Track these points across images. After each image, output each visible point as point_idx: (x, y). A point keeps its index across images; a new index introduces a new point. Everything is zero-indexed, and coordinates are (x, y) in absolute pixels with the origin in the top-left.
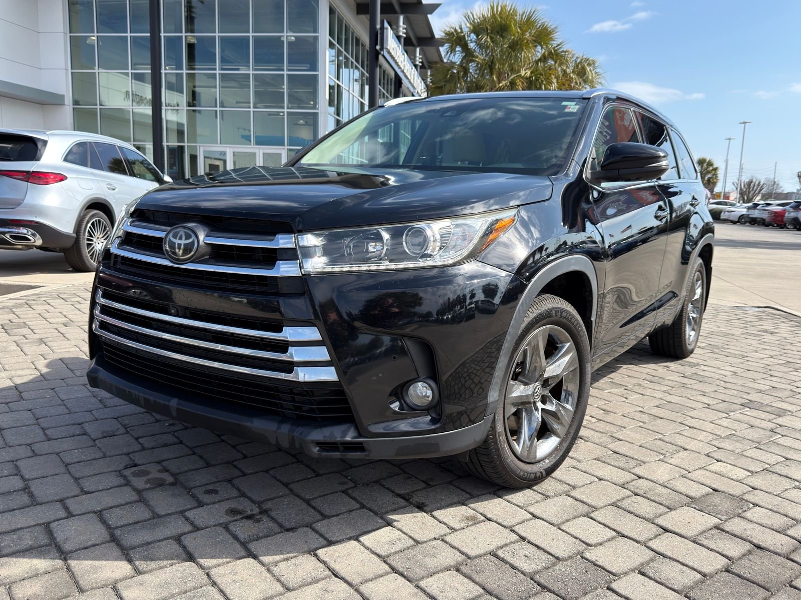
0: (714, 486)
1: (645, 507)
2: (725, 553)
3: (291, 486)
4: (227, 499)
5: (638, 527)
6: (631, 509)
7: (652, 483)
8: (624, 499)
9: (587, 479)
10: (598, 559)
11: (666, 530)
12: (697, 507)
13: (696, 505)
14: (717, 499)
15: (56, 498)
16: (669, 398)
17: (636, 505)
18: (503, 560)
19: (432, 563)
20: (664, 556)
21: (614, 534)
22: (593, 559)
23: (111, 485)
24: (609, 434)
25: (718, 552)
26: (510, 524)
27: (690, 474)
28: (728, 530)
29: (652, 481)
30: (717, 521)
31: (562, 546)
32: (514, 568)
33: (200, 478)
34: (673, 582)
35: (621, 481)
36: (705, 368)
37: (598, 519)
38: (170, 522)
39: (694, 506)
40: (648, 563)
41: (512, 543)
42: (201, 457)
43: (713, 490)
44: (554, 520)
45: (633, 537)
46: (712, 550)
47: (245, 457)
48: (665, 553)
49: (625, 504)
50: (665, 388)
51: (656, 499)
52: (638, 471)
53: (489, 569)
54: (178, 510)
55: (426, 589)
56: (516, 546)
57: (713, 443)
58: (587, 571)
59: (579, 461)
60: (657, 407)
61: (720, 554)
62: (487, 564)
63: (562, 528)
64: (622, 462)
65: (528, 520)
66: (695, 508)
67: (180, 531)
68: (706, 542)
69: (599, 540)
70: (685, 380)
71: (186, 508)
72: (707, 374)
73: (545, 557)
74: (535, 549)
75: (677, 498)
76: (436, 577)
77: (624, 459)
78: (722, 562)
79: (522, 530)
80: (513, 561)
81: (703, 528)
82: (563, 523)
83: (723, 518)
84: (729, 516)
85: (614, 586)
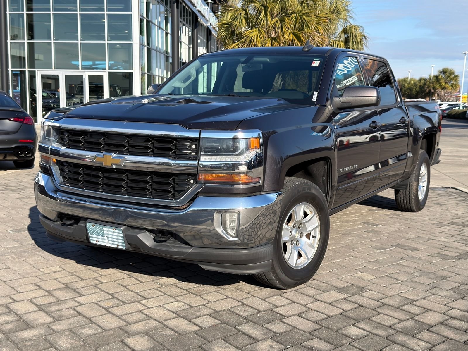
1: (311, 292)
2: (343, 308)
5: (304, 299)
6: (304, 293)
7: (320, 282)
8: (301, 288)
10: (279, 311)
11: (318, 300)
14: (351, 288)
17: (307, 291)
18: (233, 312)
19: (198, 314)
20: (312, 310)
21: (291, 302)
22: (277, 311)
25: (339, 308)
26: (239, 299)
28: (349, 300)
30: (346, 296)
31: (263, 307)
32: (237, 314)
34: (313, 318)
40: (303, 312)
41: (239, 306)
43: (351, 284)
44: (262, 297)
45: (300, 303)
46: (337, 307)
48: (314, 309)
51: (318, 288)
53: (225, 315)
55: (195, 322)
58: (272, 316)
62: (225, 313)
63: (265, 300)
65: (249, 297)
67: (73, 306)
68: (335, 305)
69: (283, 304)
73: (254, 310)
74: (250, 308)
75: (330, 288)
76: (199, 318)
78: (340, 311)
79: (244, 301)
80: (237, 312)
81: (337, 299)
82: (267, 298)
83: (350, 295)
84: (353, 294)
85: (284, 320)
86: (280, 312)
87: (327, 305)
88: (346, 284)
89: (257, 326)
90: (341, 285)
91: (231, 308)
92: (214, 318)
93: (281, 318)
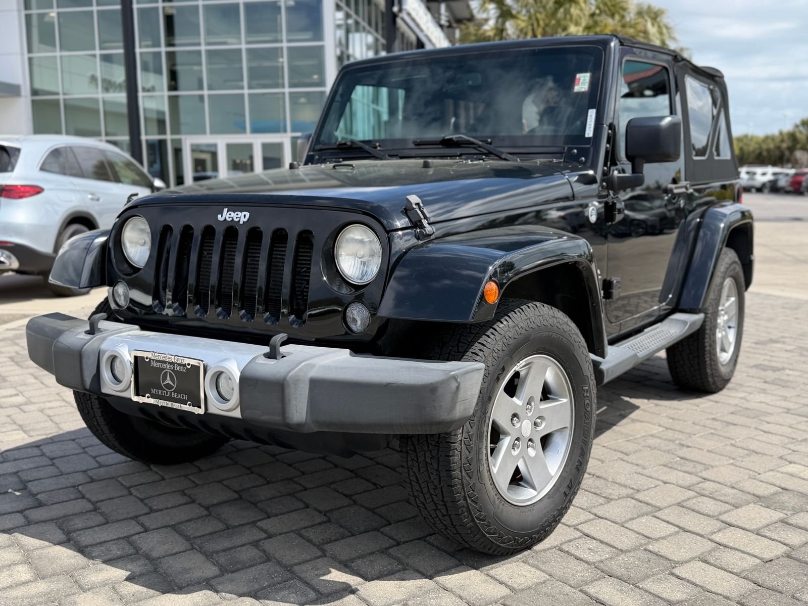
0: (783, 486)
1: (709, 506)
2: (786, 542)
3: (353, 498)
4: (294, 511)
5: (702, 523)
6: (697, 508)
7: (719, 485)
8: (688, 499)
9: (651, 483)
10: (660, 550)
11: (730, 525)
12: (763, 505)
13: (763, 502)
14: (785, 497)
15: (129, 516)
16: (746, 405)
17: (701, 504)
18: (568, 552)
20: (725, 546)
21: (677, 529)
22: (656, 550)
23: (178, 503)
24: (677, 442)
25: (780, 542)
26: (574, 523)
27: (760, 476)
28: (792, 523)
29: (719, 483)
30: (782, 515)
31: (625, 540)
32: (577, 558)
33: (264, 493)
34: (733, 566)
35: (686, 484)
36: (791, 372)
37: (662, 517)
38: (245, 531)
39: (760, 504)
40: (710, 552)
41: (576, 539)
42: (260, 476)
43: (783, 489)
44: (618, 520)
45: (696, 531)
46: (774, 540)
47: (303, 473)
48: (728, 544)
49: (690, 504)
50: (743, 395)
51: (722, 498)
52: (705, 474)
53: (555, 560)
54: (250, 521)
55: (496, 576)
56: (581, 541)
57: (789, 446)
58: (649, 561)
59: (644, 468)
60: (732, 413)
61: (782, 543)
62: (553, 556)
63: (625, 525)
64: (689, 467)
65: (591, 520)
66: (761, 505)
67: (256, 538)
68: (768, 534)
69: (663, 534)
70: (766, 386)
71: (257, 519)
72: (791, 379)
73: (608, 549)
74: (598, 543)
75: (744, 497)
77: (692, 464)
78: (782, 549)
79: (585, 528)
80: (577, 553)
81: (767, 522)
82: (627, 521)
83: (789, 513)
84: (795, 511)
85: (676, 571)
86: (663, 553)
87: (754, 536)
88: (773, 489)
89: (626, 587)
90: (764, 490)
91: (563, 544)
92: (533, 567)
93: (670, 567)
